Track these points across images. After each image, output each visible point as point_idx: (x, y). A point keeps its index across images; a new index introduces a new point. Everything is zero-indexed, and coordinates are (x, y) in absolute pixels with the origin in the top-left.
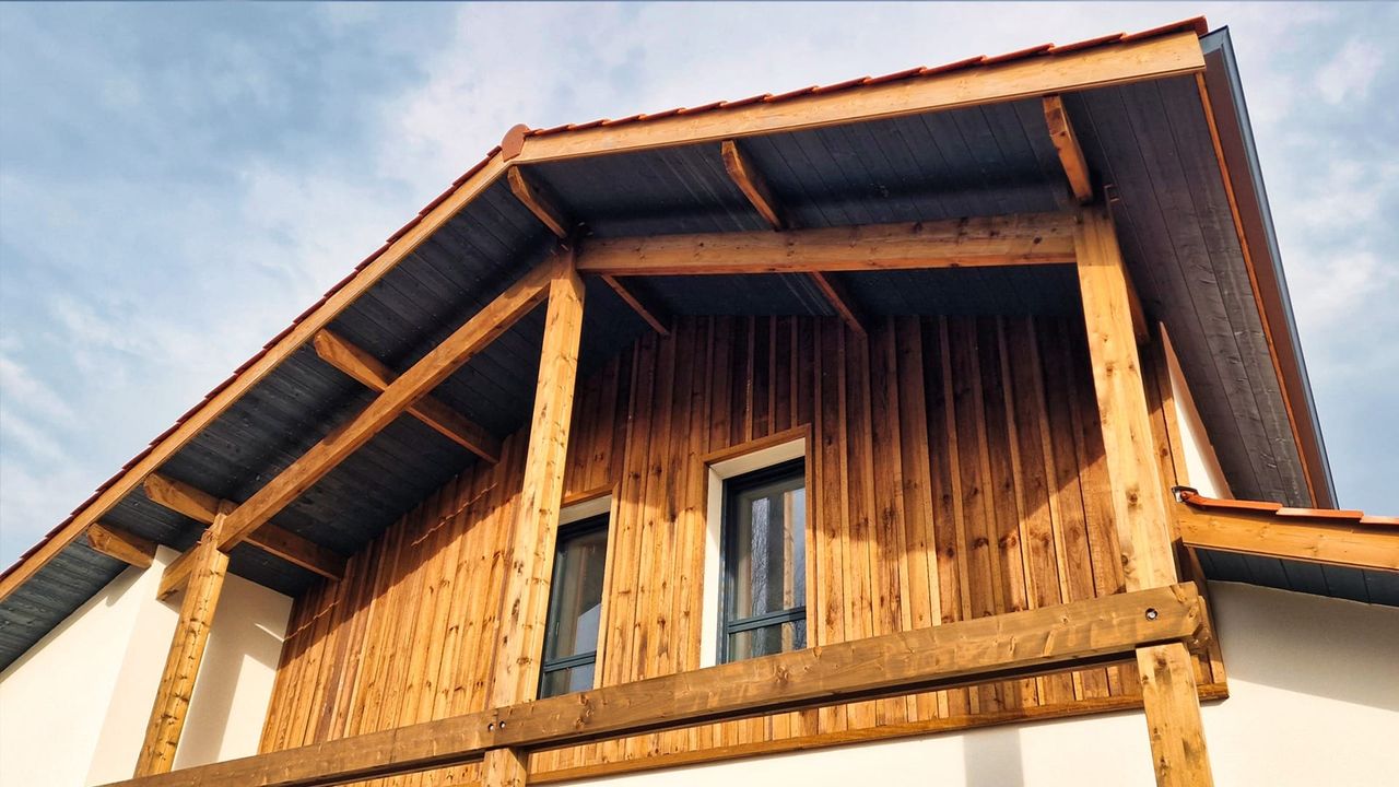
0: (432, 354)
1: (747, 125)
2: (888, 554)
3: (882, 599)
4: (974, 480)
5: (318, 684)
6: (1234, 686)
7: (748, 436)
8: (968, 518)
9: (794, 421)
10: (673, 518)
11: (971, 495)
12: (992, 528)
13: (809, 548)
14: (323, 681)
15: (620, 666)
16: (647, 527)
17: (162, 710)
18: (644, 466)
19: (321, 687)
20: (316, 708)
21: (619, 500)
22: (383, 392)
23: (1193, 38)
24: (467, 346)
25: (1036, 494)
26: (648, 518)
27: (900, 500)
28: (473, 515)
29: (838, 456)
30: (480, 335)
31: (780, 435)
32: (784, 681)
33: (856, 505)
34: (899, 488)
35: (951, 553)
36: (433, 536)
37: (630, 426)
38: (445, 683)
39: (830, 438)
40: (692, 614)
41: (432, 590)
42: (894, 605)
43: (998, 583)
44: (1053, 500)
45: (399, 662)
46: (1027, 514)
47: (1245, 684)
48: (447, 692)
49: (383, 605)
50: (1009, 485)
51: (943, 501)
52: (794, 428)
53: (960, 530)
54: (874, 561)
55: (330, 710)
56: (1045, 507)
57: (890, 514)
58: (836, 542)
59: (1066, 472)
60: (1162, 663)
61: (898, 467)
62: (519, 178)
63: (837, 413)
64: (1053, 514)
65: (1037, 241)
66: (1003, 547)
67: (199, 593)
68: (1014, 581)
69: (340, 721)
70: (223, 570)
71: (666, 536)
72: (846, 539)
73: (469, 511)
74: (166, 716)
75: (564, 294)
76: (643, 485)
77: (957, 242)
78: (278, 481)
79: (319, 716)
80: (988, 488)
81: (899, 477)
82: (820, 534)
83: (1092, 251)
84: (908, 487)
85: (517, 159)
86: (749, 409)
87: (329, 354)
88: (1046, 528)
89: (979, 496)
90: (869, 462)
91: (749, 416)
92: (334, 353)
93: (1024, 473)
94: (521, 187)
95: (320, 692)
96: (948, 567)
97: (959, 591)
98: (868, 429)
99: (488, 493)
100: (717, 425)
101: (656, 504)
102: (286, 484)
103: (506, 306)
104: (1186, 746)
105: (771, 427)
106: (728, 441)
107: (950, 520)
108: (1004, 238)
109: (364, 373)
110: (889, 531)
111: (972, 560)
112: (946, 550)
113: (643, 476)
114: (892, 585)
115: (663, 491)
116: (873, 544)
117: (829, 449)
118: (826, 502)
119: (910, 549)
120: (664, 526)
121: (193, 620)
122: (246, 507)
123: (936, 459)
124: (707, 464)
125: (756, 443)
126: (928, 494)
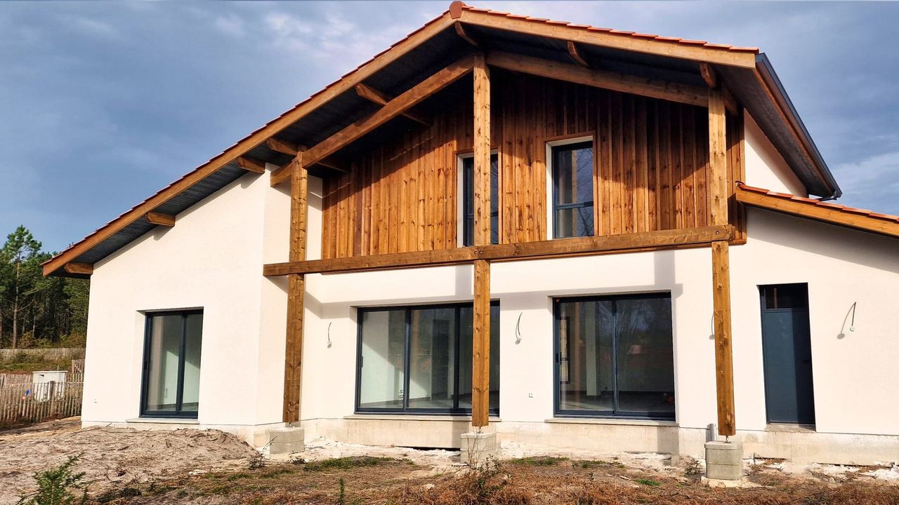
0: (410, 91)
1: (579, 37)
2: (629, 188)
3: (625, 205)
4: (665, 163)
5: (349, 218)
6: (749, 240)
7: (565, 133)
8: (662, 177)
9: (587, 129)
10: (530, 164)
11: (664, 168)
12: (671, 182)
13: (595, 183)
14: (352, 217)
15: (510, 222)
16: (518, 167)
17: (296, 235)
18: (513, 139)
19: (351, 220)
20: (351, 229)
21: (502, 153)
22: (384, 105)
23: (753, 55)
24: (430, 91)
25: (688, 172)
26: (517, 163)
27: (634, 168)
28: (422, 151)
29: (608, 146)
30: (436, 87)
31: (581, 134)
32: (595, 245)
33: (616, 167)
34: (634, 162)
35: (654, 190)
36: (401, 157)
37: (504, 119)
38: (422, 223)
39: (604, 139)
40: (542, 204)
41: (406, 183)
42: (630, 207)
43: (671, 202)
44: (695, 174)
45: (394, 211)
46: (685, 178)
47: (753, 239)
48: (424, 227)
49: (379, 187)
50: (678, 166)
51: (652, 169)
52: (588, 131)
53: (658, 182)
54: (622, 191)
55: (359, 229)
56: (691, 176)
57: (630, 173)
58: (606, 182)
59: (701, 164)
60: (719, 246)
61: (634, 155)
62: (461, 28)
63: (607, 128)
64: (694, 179)
65: (696, 98)
66: (674, 189)
67: (300, 188)
68: (677, 202)
69: (366, 235)
70: (306, 176)
71: (527, 171)
72: (611, 181)
73: (420, 148)
74: (299, 238)
75: (482, 77)
76: (514, 147)
77: (665, 91)
78: (331, 139)
79: (354, 233)
80: (670, 167)
81: (634, 158)
82: (600, 178)
83: (715, 108)
84: (638, 162)
85: (460, 20)
86: (565, 120)
87: (363, 94)
88: (691, 184)
89: (667, 169)
90: (622, 151)
91: (565, 123)
92: (365, 93)
93: (684, 162)
94: (461, 31)
95: (351, 222)
96: (652, 194)
97: (656, 204)
98: (621, 137)
99: (430, 141)
100: (549, 126)
101: (521, 157)
102: (337, 142)
103: (449, 75)
104: (722, 268)
105: (577, 130)
106: (555, 133)
107: (654, 177)
108: (683, 94)
109: (377, 99)
110: (630, 180)
111: (662, 193)
112: (652, 188)
113: (514, 144)
114: (630, 200)
115: (525, 152)
116: (622, 184)
117: (604, 144)
118: (602, 165)
119: (638, 186)
120: (526, 168)
121: (300, 198)
122: (315, 150)
123: (650, 154)
124: (546, 142)
125: (569, 136)
126: (646, 167)
